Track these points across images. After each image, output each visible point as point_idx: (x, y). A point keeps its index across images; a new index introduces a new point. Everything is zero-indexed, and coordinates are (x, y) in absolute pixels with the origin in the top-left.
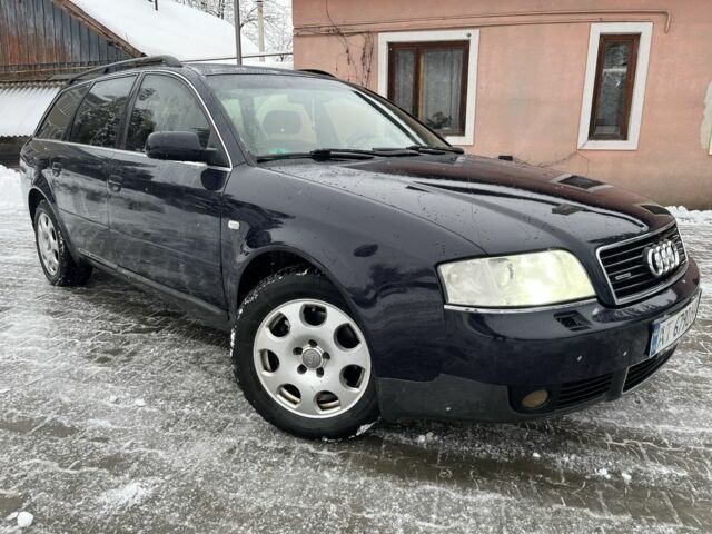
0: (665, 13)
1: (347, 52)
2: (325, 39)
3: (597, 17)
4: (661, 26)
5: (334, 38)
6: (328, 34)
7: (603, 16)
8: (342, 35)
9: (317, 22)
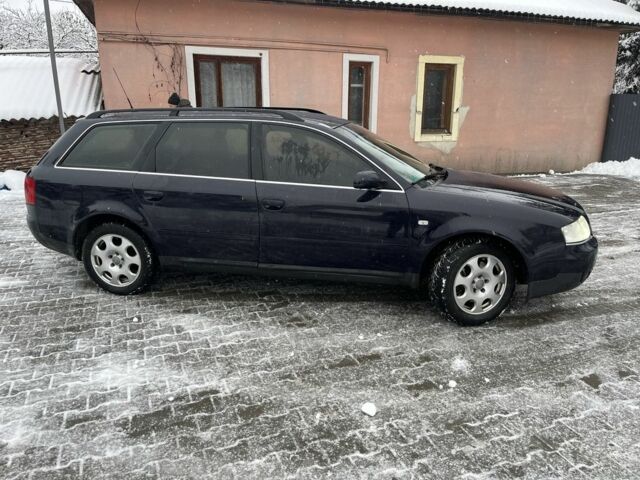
0: (386, 50)
1: (156, 59)
2: (133, 46)
3: (347, 49)
4: (384, 58)
5: (141, 46)
6: (136, 41)
7: (350, 49)
8: (150, 44)
9: (123, 30)
